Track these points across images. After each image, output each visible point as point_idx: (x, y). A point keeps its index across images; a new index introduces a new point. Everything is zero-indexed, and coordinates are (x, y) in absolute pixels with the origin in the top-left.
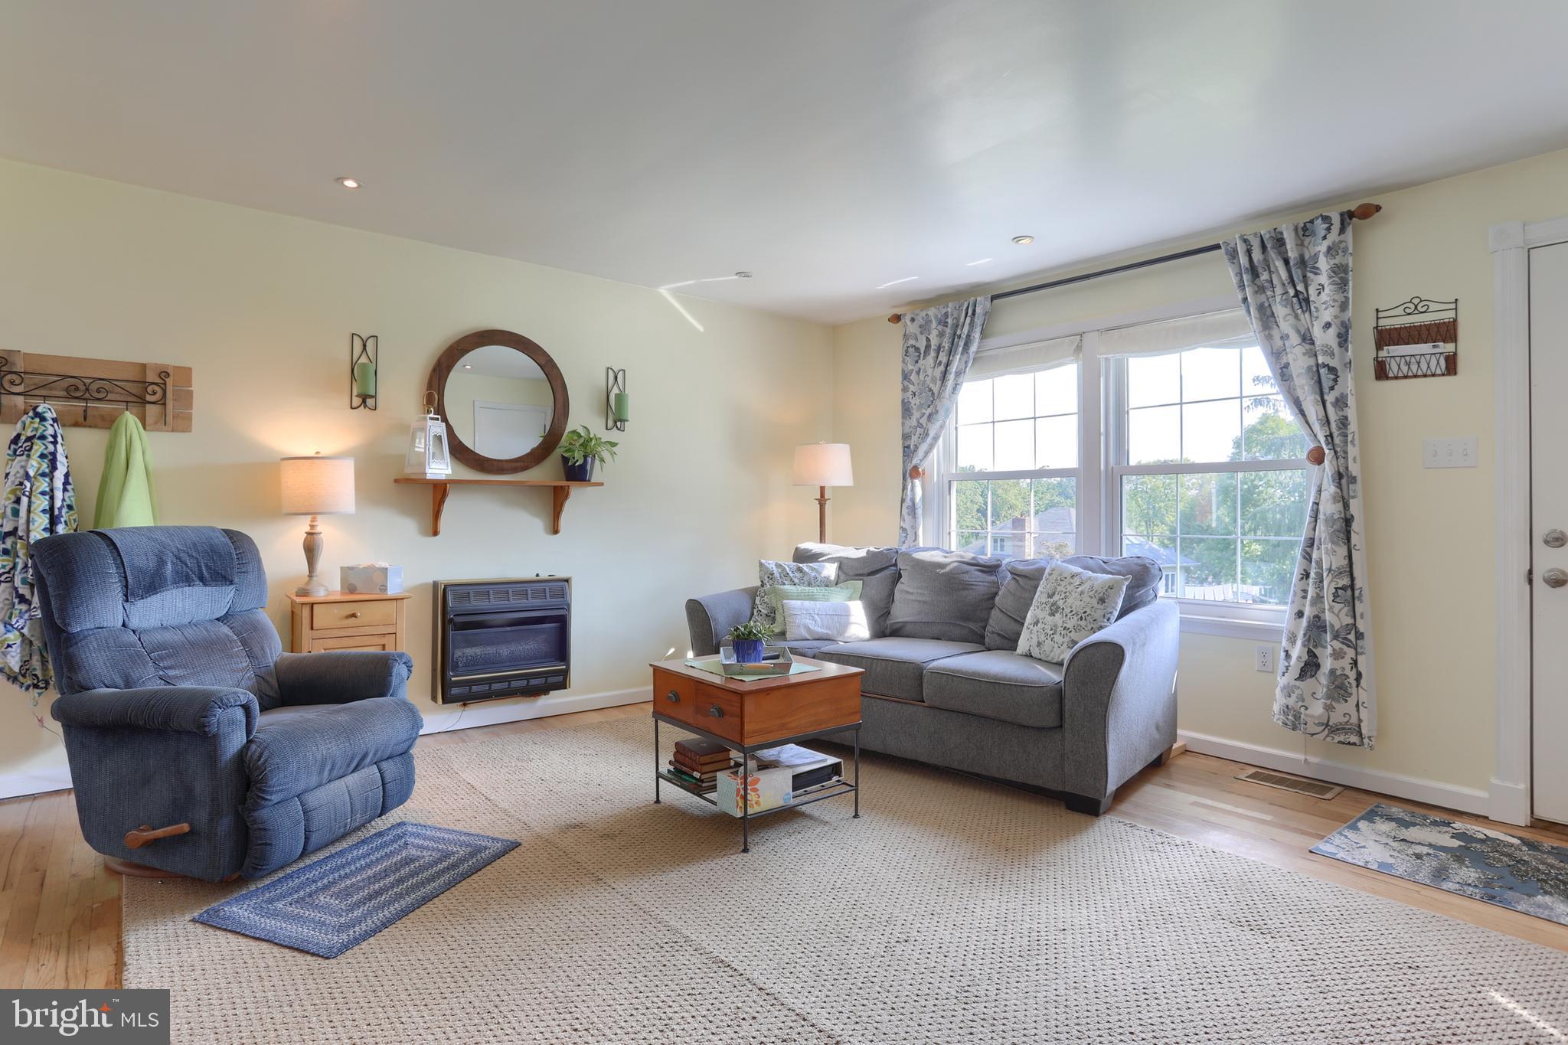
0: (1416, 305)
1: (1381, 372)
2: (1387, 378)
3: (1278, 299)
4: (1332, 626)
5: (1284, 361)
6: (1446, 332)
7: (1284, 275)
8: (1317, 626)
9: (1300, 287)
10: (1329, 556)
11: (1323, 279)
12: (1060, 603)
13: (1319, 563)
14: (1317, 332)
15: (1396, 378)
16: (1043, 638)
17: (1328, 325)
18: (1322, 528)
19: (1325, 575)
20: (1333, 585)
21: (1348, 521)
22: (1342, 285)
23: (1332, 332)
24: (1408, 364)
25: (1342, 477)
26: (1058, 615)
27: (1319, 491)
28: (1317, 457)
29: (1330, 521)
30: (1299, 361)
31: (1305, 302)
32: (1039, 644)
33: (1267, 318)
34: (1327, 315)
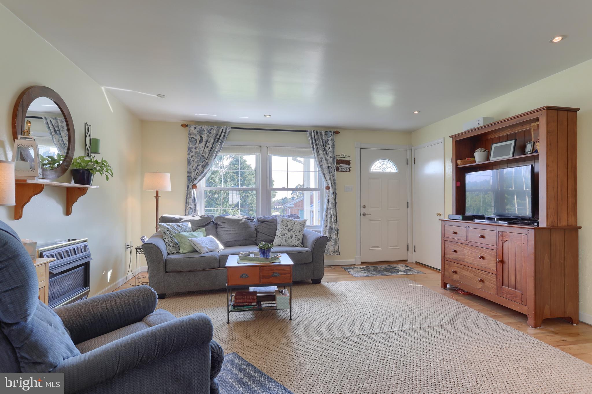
0: (343, 156)
1: (337, 169)
2: (338, 171)
3: (320, 148)
4: (335, 228)
5: (321, 164)
6: (348, 162)
7: (322, 143)
8: (331, 229)
9: (325, 147)
10: (332, 212)
11: (330, 146)
12: (291, 228)
13: (330, 213)
14: (328, 158)
15: (340, 171)
16: (287, 239)
17: (331, 157)
18: (331, 205)
19: (332, 216)
20: (334, 219)
21: (336, 203)
22: (333, 148)
23: (332, 159)
24: (343, 168)
25: (335, 194)
26: (292, 232)
27: (329, 196)
28: (328, 188)
29: (332, 203)
30: (325, 165)
31: (325, 150)
32: (286, 241)
33: (318, 153)
34: (331, 155)
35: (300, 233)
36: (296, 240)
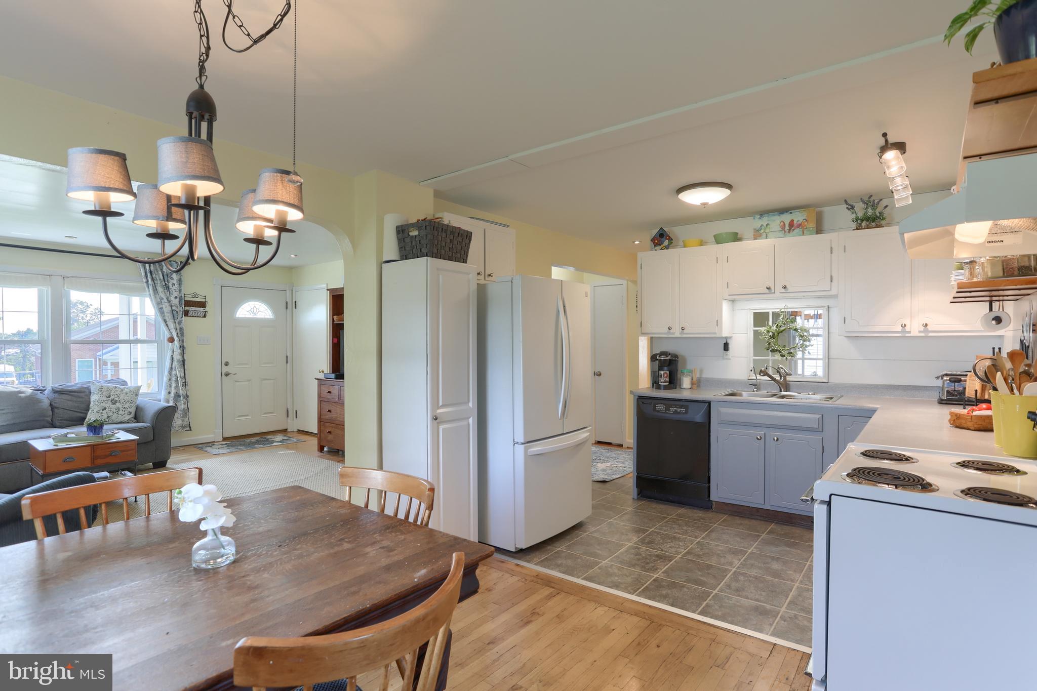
0: (195, 295)
1: (186, 313)
2: (188, 316)
3: (159, 285)
4: (183, 394)
5: (161, 306)
6: (203, 305)
7: (162, 277)
8: (177, 396)
9: (166, 283)
10: (178, 372)
11: (175, 282)
12: (117, 399)
13: (176, 375)
14: (172, 298)
15: (190, 316)
16: (111, 414)
17: (176, 297)
18: (176, 364)
19: (179, 379)
20: (182, 382)
21: (184, 361)
22: (180, 284)
23: (178, 299)
24: (195, 313)
25: (182, 348)
26: (118, 404)
27: (173, 352)
28: (171, 340)
29: (178, 361)
30: (167, 308)
31: (167, 288)
32: (108, 417)
33: (155, 290)
34: (176, 294)
35: (132, 404)
36: (126, 414)
